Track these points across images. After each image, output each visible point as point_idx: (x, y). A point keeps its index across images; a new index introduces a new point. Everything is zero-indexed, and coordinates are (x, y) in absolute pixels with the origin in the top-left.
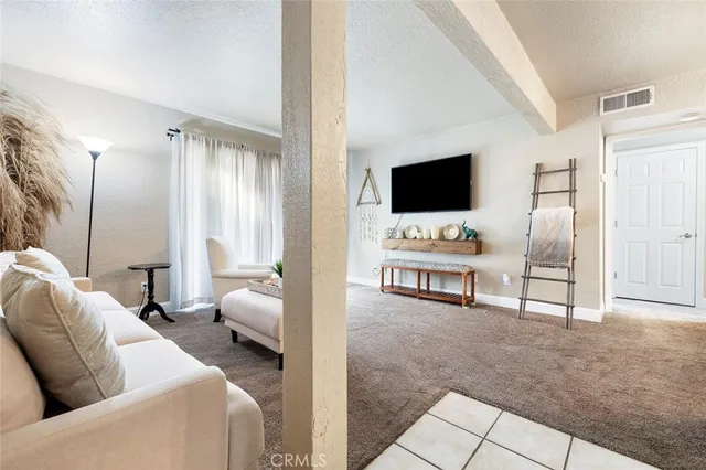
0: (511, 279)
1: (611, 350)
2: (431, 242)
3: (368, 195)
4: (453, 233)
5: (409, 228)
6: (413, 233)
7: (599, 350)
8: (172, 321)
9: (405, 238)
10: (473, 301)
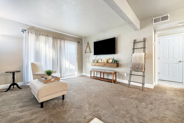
0: (127, 75)
1: (155, 100)
2: (104, 64)
3: (88, 50)
4: (111, 61)
5: (99, 59)
6: (100, 61)
7: (151, 99)
8: (21, 88)
9: (98, 62)
10: (116, 81)
